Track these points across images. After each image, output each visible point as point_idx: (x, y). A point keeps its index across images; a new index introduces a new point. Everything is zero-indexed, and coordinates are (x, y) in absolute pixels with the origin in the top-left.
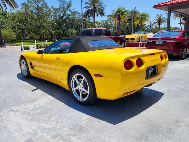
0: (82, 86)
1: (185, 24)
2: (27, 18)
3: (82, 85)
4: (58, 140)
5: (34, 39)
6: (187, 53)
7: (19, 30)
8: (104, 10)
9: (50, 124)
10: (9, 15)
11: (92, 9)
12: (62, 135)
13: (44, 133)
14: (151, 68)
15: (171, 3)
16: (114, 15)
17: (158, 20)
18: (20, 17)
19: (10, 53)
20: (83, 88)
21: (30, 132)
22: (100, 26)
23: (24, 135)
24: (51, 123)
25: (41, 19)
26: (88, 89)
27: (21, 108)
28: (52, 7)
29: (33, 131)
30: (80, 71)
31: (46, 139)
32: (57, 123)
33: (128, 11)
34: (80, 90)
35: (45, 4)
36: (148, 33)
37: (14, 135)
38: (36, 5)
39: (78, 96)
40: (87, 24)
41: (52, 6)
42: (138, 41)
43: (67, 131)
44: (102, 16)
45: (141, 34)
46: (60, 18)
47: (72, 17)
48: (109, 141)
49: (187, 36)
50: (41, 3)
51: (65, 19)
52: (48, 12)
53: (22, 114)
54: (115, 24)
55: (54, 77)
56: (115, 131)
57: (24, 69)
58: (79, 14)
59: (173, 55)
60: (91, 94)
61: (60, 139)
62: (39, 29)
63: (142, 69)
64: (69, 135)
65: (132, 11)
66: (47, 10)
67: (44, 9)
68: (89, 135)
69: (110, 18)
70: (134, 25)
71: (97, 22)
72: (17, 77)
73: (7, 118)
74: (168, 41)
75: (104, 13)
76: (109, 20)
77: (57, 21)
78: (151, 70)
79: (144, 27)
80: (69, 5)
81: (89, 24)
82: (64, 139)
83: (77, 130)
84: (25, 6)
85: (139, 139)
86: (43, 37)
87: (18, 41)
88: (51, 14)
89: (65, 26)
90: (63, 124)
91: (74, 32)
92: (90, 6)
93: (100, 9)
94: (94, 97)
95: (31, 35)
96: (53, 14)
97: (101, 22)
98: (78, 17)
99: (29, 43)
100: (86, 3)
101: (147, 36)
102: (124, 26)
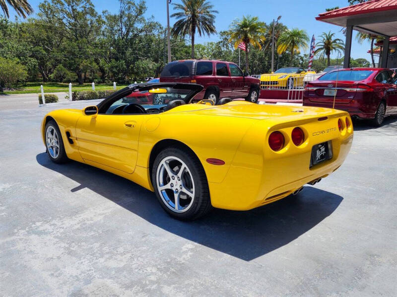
0: (180, 183)
1: (381, 54)
2: (50, 34)
3: (179, 180)
4: (136, 293)
5: (65, 79)
6: (386, 114)
7: (34, 61)
8: (214, 22)
9: (116, 259)
10: (13, 29)
11: (189, 18)
12: (144, 282)
13: (106, 279)
14: (320, 147)
15: (354, 10)
16: (235, 32)
17: (324, 43)
18: (35, 33)
19: (18, 110)
20: (181, 185)
21: (76, 276)
22: (205, 54)
23: (65, 283)
24: (119, 257)
25: (81, 37)
26: (192, 188)
27: (53, 227)
28: (103, 12)
29: (83, 275)
30: (176, 152)
31: (112, 291)
32: (132, 258)
33: (263, 23)
34: (174, 190)
35: (90, 6)
36: (306, 72)
37: (44, 282)
38: (70, 7)
39: (171, 202)
40: (177, 50)
41: (105, 10)
42: (286, 88)
43: (152, 273)
44: (209, 34)
45: (290, 72)
46: (122, 36)
47: (146, 35)
48: (239, 293)
49: (385, 79)
50: (82, 5)
51: (131, 39)
52: (96, 24)
53: (57, 240)
54: (236, 51)
55: (116, 161)
56: (250, 274)
57: (54, 144)
58: (160, 28)
59: (358, 118)
60: (199, 198)
61: (141, 290)
62: (77, 60)
63: (303, 149)
64: (157, 283)
65: (272, 25)
66: (94, 19)
67: (88, 17)
68: (200, 283)
69: (226, 39)
70: (276, 54)
71: (199, 46)
72: (37, 162)
73: (25, 247)
74: (348, 90)
75: (214, 26)
76: (225, 42)
77: (115, 43)
78: (320, 150)
79: (296, 57)
80: (141, 10)
81: (182, 50)
82: (149, 291)
83: (173, 272)
84: (46, 10)
85: (300, 290)
86: (85, 77)
87: (31, 83)
88: (103, 28)
89: (131, 54)
90: (144, 260)
91: (151, 66)
92: (183, 11)
93: (205, 19)
94: (205, 205)
95: (58, 71)
96: (106, 28)
97: (206, 45)
98: (159, 35)
99: (55, 88)
100: (176, 6)
101: (303, 78)
102: (254, 55)
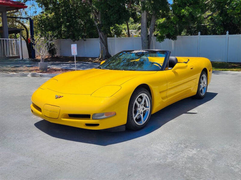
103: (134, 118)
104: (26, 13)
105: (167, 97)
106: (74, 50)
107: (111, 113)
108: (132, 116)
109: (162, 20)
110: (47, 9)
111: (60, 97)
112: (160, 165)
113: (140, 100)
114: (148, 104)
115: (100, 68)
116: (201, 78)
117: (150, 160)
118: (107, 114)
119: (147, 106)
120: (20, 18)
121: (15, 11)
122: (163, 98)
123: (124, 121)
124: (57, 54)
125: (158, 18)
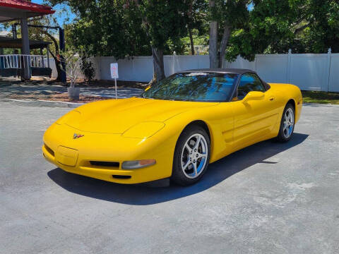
103: (184, 169)
104: (55, 21)
105: (233, 139)
106: (114, 71)
107: (148, 161)
108: (180, 166)
109: (238, 33)
110: (83, 15)
111: (80, 136)
112: (211, 238)
113: (192, 143)
114: (205, 149)
115: (142, 97)
116: (285, 113)
117: (199, 230)
118: (142, 162)
119: (204, 151)
120: (47, 27)
121: (40, 17)
122: (227, 141)
123: (168, 172)
124: (96, 77)
125: (232, 30)
